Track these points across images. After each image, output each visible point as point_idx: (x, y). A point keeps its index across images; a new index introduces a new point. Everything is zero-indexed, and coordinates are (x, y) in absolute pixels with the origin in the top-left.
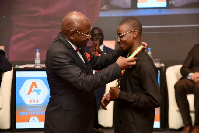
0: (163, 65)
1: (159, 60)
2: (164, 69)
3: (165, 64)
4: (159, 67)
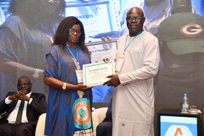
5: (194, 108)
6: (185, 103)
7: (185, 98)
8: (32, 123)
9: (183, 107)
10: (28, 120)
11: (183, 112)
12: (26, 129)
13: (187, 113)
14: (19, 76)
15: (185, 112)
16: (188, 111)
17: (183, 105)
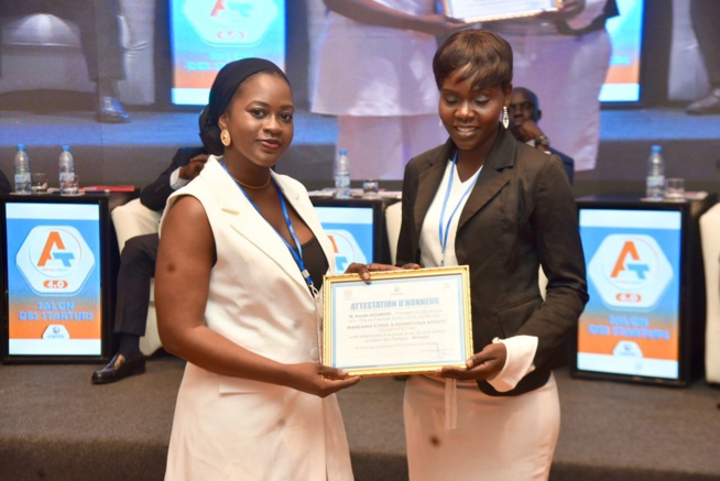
0: (701, 196)
1: (681, 180)
4: (682, 201)
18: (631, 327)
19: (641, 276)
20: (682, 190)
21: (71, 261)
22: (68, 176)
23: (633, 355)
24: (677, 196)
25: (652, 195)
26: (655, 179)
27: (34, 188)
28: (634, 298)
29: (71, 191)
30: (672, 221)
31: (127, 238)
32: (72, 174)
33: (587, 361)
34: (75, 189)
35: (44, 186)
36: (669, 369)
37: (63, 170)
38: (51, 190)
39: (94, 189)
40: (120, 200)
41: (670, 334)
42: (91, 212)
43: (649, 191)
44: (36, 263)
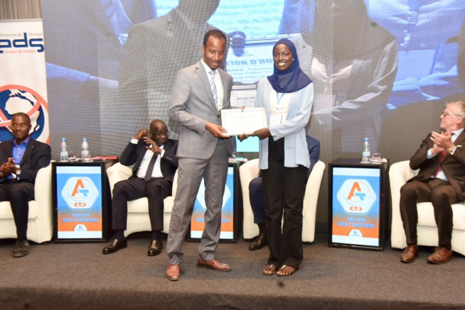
0: (385, 160)
2: (386, 167)
3: (388, 160)
5: (378, 156)
6: (366, 150)
7: (366, 143)
8: (168, 179)
9: (364, 155)
10: (163, 175)
11: (363, 162)
12: (159, 184)
13: (369, 163)
14: (151, 119)
15: (365, 162)
16: (369, 161)
17: (364, 153)
18: (357, 222)
19: (362, 199)
20: (379, 158)
21: (87, 194)
22: (86, 153)
23: (358, 235)
24: (377, 161)
25: (365, 161)
26: (366, 153)
27: (70, 159)
28: (358, 209)
29: (87, 160)
30: (376, 173)
31: (115, 183)
32: (88, 152)
33: (336, 239)
34: (89, 159)
35: (74, 158)
36: (374, 242)
37: (83, 150)
38: (77, 159)
39: (97, 158)
40: (110, 164)
41: (376, 226)
42: (97, 170)
43: (363, 159)
44: (71, 195)
